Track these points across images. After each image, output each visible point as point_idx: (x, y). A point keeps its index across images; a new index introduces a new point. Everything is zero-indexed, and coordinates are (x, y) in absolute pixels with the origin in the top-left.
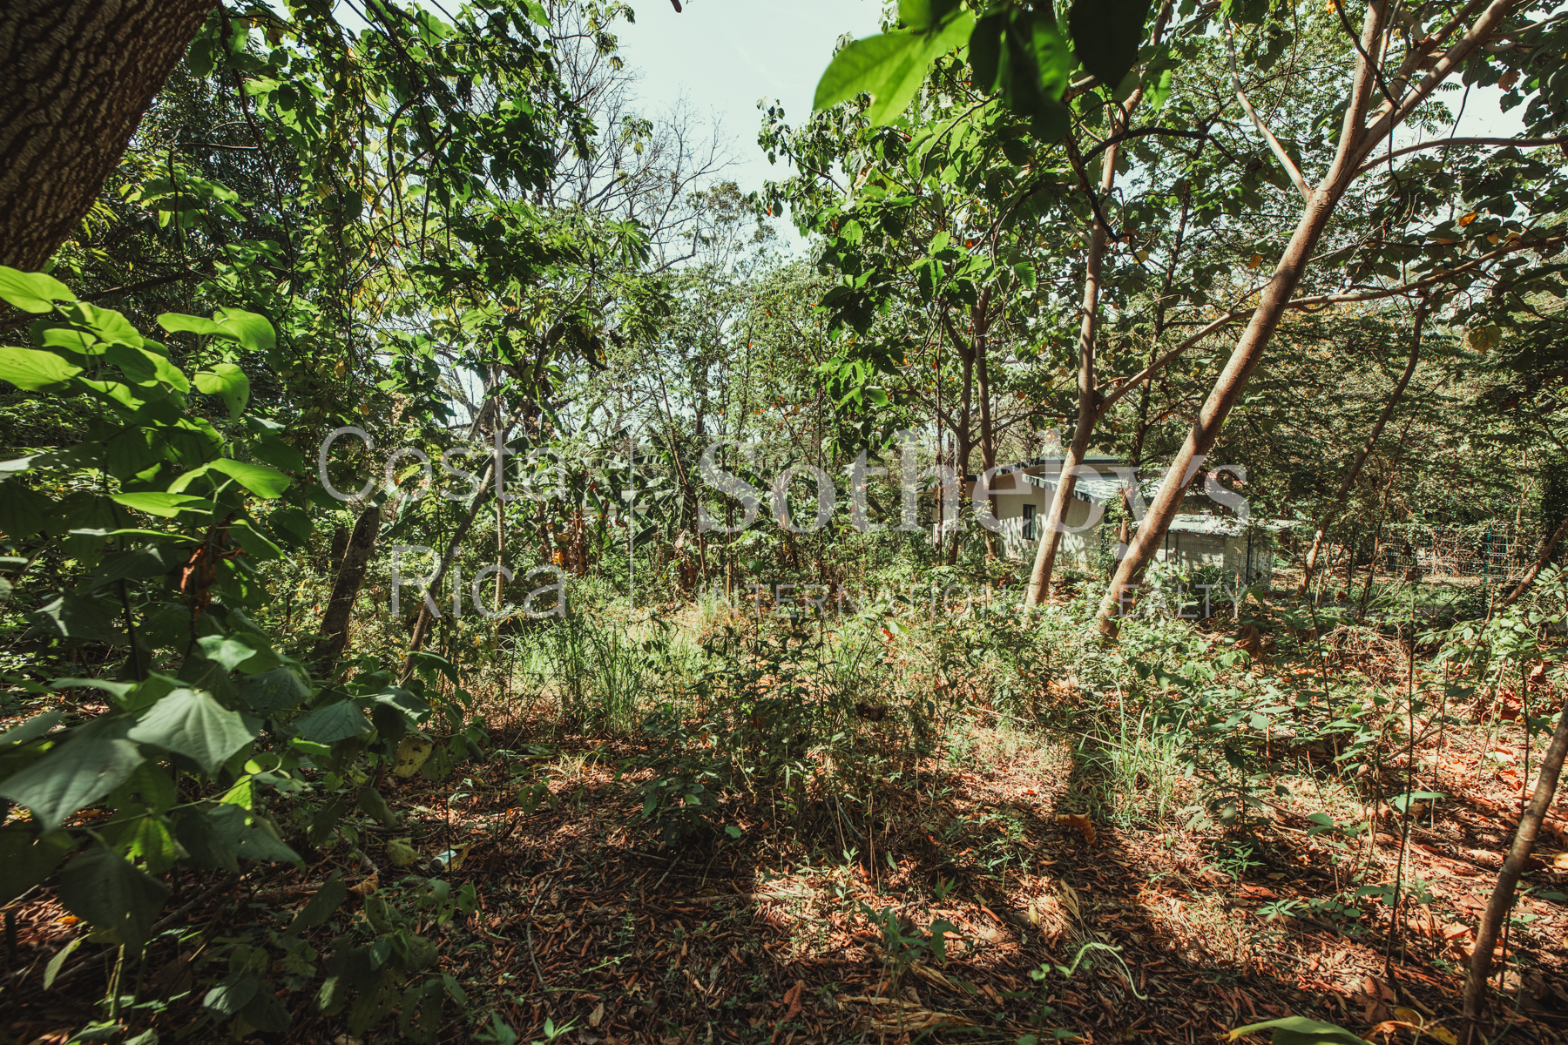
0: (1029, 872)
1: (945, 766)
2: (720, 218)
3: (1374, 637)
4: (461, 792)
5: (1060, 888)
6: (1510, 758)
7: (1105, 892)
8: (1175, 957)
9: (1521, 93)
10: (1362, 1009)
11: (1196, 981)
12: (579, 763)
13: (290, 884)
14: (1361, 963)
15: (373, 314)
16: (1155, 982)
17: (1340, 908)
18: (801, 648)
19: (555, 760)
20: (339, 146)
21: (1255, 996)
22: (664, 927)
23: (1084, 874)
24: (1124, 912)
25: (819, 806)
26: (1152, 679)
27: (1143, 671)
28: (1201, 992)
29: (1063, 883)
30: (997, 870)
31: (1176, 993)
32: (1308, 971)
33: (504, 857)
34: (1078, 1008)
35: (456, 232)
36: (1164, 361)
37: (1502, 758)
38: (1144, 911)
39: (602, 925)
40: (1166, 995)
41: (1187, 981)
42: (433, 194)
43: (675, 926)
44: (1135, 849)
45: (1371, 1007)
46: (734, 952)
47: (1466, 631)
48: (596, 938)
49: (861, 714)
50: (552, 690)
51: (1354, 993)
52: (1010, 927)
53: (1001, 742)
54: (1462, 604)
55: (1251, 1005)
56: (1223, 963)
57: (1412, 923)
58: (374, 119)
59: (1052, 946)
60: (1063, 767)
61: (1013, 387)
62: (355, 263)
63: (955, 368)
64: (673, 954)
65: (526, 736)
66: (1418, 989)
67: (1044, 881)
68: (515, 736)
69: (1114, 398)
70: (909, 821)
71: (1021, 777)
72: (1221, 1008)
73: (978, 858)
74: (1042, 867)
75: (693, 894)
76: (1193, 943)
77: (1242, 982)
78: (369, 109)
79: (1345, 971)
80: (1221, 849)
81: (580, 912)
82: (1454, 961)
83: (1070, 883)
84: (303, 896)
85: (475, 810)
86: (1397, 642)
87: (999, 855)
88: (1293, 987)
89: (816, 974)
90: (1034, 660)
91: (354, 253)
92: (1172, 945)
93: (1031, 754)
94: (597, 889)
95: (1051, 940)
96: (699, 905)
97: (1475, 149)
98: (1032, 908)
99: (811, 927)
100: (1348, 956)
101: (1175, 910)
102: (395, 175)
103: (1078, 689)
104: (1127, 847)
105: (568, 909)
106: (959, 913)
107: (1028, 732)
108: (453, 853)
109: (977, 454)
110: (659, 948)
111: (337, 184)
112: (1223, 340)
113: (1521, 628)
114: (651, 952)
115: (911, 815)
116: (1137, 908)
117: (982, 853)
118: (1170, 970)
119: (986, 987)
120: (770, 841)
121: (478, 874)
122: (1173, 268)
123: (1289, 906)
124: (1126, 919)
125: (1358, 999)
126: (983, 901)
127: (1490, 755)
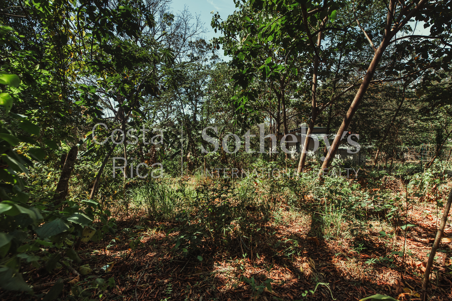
0: (300, 256)
1: (274, 224)
2: (200, 51)
3: (394, 179)
4: (111, 244)
5: (309, 260)
6: (430, 212)
7: (322, 260)
8: (343, 278)
9: (430, 24)
10: (395, 289)
11: (349, 286)
12: (154, 231)
13: (45, 282)
14: (394, 275)
15: (73, 78)
16: (337, 287)
17: (388, 259)
18: (228, 189)
19: (146, 230)
20: (58, 18)
21: (366, 288)
22: (184, 285)
23: (316, 255)
24: (328, 266)
25: (235, 240)
26: (334, 194)
27: (332, 192)
28: (351, 289)
29: (310, 258)
30: (291, 256)
31: (344, 290)
32: (380, 279)
33: (127, 266)
34: (315, 298)
35: (104, 50)
36: (336, 98)
37: (428, 212)
38: (334, 265)
39: (162, 286)
40: (341, 291)
41: (346, 286)
42: (95, 36)
43: (188, 284)
44: (330, 246)
45: (397, 288)
46: (207, 291)
47: (417, 176)
48: (160, 291)
49: (248, 209)
50: (144, 207)
51: (393, 285)
52: (295, 274)
53: (291, 215)
54: (416, 169)
55: (365, 291)
56: (356, 279)
57: (407, 262)
58: (72, 9)
59: (307, 279)
60: (309, 222)
61: (292, 106)
62: (66, 60)
63: (275, 100)
64: (187, 294)
65: (135, 223)
66: (409, 282)
67: (304, 258)
68: (131, 223)
69: (322, 109)
70: (263, 243)
71: (297, 226)
72: (356, 293)
73: (285, 253)
74: (304, 254)
75: (193, 273)
76: (348, 274)
77: (362, 285)
78: (70, 5)
79: (390, 278)
80: (354, 244)
81: (154, 282)
82: (418, 272)
83: (312, 258)
84: (50, 286)
85: (116, 250)
86: (400, 180)
87: (291, 252)
88: (376, 284)
89: (234, 295)
90: (300, 190)
91: (66, 56)
92: (342, 275)
93: (300, 219)
94: (160, 274)
95: (307, 277)
96: (196, 276)
97: (419, 39)
98: (301, 267)
99: (233, 280)
100: (390, 273)
101: (343, 264)
102: (80, 29)
103: (313, 198)
104: (328, 245)
105: (150, 282)
106: (279, 271)
107: (299, 212)
108: (108, 266)
109: (282, 127)
110: (182, 292)
111: (58, 31)
112: (352, 92)
113: (431, 175)
114: (179, 294)
115: (264, 241)
116: (332, 264)
117: (286, 251)
118: (342, 283)
119: (288, 294)
120: (219, 253)
121: (117, 273)
122: (338, 70)
123: (374, 260)
124: (329, 268)
125: (394, 286)
126: (286, 266)
127: (425, 211)
